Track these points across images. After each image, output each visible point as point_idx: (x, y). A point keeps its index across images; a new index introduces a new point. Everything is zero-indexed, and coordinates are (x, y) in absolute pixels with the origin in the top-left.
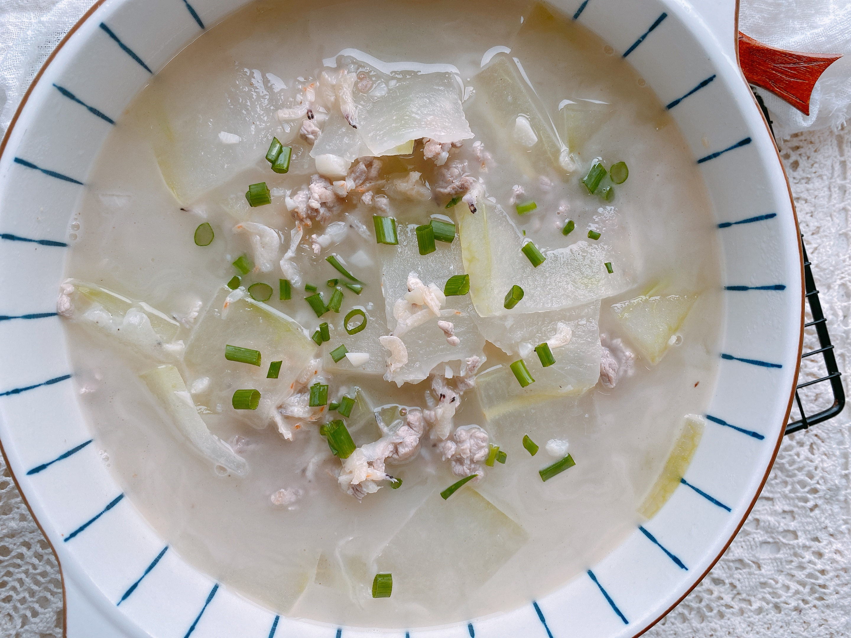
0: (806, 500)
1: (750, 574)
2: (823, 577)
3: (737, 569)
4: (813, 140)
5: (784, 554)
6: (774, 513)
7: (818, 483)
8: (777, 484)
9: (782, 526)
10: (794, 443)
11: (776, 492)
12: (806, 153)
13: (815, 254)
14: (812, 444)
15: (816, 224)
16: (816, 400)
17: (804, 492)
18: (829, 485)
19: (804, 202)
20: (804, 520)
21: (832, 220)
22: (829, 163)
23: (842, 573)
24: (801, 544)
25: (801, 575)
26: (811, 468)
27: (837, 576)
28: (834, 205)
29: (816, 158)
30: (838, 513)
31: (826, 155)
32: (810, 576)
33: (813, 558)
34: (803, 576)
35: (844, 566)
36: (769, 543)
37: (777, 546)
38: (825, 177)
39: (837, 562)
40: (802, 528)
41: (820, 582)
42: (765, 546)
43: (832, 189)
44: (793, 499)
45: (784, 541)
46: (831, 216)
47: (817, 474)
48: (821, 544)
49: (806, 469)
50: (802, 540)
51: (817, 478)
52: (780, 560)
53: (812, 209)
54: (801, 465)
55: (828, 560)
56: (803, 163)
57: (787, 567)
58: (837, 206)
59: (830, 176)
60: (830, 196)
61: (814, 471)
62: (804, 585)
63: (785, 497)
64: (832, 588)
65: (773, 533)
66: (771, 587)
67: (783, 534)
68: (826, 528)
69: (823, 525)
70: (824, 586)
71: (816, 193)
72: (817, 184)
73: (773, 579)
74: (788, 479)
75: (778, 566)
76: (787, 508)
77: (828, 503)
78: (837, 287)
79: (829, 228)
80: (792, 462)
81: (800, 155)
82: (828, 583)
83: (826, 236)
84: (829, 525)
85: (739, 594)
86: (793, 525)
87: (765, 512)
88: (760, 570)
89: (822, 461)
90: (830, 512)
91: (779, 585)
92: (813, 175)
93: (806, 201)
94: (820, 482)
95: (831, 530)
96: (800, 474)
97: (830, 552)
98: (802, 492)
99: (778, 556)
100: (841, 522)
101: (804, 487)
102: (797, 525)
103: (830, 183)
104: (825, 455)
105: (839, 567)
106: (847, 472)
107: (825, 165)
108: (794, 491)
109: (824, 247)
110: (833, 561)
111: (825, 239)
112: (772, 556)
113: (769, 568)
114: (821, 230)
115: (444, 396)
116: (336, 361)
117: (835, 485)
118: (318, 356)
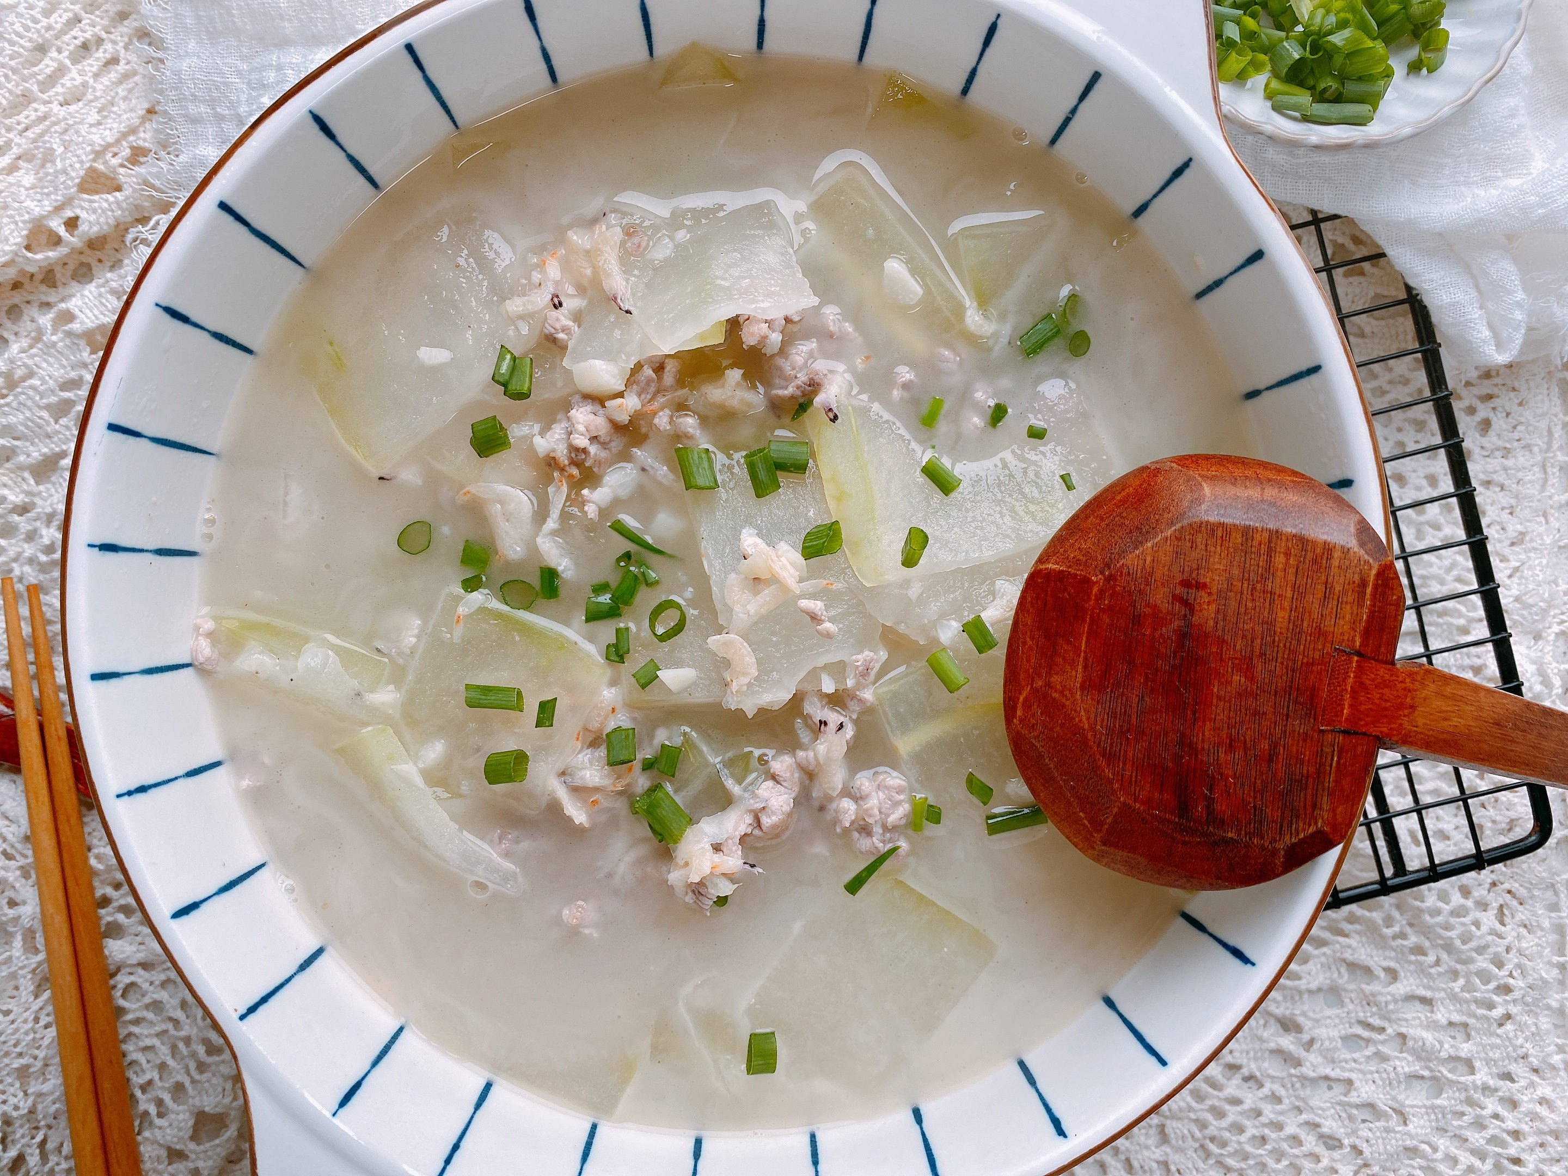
0: (1491, 1006)
1: (1387, 1130)
2: (1516, 1144)
3: (1364, 1121)
4: (1516, 385)
5: (1449, 1099)
6: (1433, 1026)
7: (1511, 975)
8: (1440, 974)
9: (1447, 1049)
10: (1469, 903)
11: (1439, 989)
12: (1503, 407)
13: (1515, 580)
14: (1501, 906)
15: (1519, 527)
16: (1510, 830)
17: (1488, 991)
18: (1530, 979)
19: (1498, 489)
20: (1485, 1040)
21: (1547, 522)
22: (1543, 425)
23: (1550, 1139)
24: (1479, 1083)
25: (1477, 1138)
26: (1499, 949)
27: (1542, 1145)
28: (1550, 497)
29: (1521, 415)
30: (1548, 1032)
31: (1539, 411)
32: (1493, 1140)
33: (1499, 1110)
34: (1482, 1142)
35: (1554, 1127)
36: (1423, 1077)
37: (1438, 1084)
38: (1536, 449)
39: (1542, 1119)
40: (1483, 1055)
41: (1512, 1152)
42: (1417, 1084)
43: (1549, 470)
44: (1467, 1002)
45: (1449, 1075)
46: (1545, 515)
47: (1510, 960)
48: (1516, 1085)
49: (1491, 950)
50: (1482, 1076)
51: (1509, 966)
52: (1443, 1108)
53: (1513, 502)
54: (1482, 942)
55: (1526, 1115)
56: (1499, 422)
57: (1455, 1123)
58: (1556, 498)
59: (1545, 446)
60: (1546, 480)
61: (1504, 954)
62: (1482, 1156)
63: (1454, 997)
64: (1531, 1166)
65: (1430, 1061)
66: (1424, 1156)
67: (1450, 1066)
68: (1525, 1057)
69: (1521, 1052)
70: (1517, 1161)
71: (1520, 475)
72: (1522, 460)
73: (1429, 1144)
74: (1458, 967)
75: (1437, 1120)
76: (1456, 1018)
77: (1529, 1012)
78: (1552, 637)
79: (1540, 535)
80: (1466, 938)
81: (1494, 409)
82: (1524, 1156)
83: (1535, 549)
84: (1531, 1051)
85: (1366, 1165)
86: (1466, 1049)
87: (1417, 1022)
88: (1405, 1124)
89: (1519, 937)
90: (1533, 1029)
91: (1439, 1155)
92: (1516, 444)
93: (1502, 488)
94: (1515, 974)
95: (1535, 1062)
96: (1480, 958)
97: (1531, 1100)
98: (1484, 991)
99: (1438, 1102)
100: (1553, 1048)
101: (1486, 982)
102: (1474, 1049)
103: (1545, 459)
104: (1525, 926)
105: (1546, 1128)
106: (1562, 959)
107: (1536, 428)
108: (1469, 987)
109: (1531, 568)
110: (1535, 1117)
111: (1532, 555)
112: (1428, 1103)
113: (1422, 1122)
114: (1527, 538)
115: (826, 724)
116: (643, 687)
117: (1542, 978)
118: (614, 683)
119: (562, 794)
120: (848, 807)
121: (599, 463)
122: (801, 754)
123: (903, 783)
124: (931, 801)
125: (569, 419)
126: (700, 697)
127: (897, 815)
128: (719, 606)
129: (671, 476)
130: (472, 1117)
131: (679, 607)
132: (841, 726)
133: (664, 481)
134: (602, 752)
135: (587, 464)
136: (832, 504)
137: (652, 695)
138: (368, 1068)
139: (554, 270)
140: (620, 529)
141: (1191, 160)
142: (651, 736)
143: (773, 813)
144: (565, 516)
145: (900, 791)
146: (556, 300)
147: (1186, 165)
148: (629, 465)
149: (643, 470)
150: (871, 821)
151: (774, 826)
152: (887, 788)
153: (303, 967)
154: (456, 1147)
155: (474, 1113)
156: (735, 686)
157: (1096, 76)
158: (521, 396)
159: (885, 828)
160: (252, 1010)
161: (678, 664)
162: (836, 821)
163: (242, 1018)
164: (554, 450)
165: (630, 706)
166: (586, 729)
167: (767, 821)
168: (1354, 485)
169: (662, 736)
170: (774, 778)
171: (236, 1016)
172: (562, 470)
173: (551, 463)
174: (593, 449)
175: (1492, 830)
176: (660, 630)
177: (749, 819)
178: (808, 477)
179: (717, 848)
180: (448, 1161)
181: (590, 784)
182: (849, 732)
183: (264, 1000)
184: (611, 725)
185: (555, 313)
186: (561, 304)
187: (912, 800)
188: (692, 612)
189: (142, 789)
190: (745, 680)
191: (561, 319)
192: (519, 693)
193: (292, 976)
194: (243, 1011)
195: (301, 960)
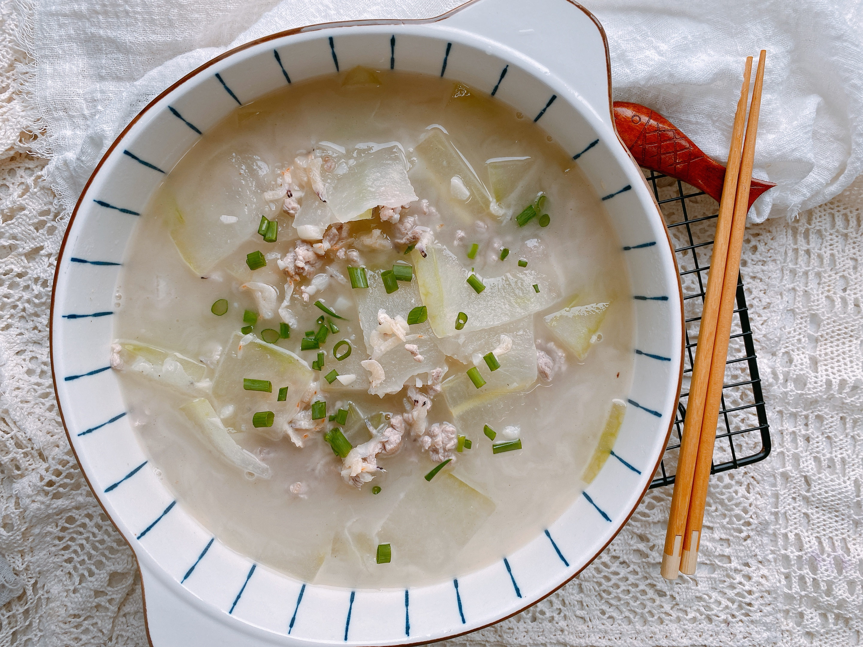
0: (741, 531)
1: (688, 588)
2: (749, 597)
3: (677, 584)
4: (771, 229)
5: (718, 574)
6: (712, 540)
7: (751, 517)
8: (717, 516)
9: (718, 552)
10: (733, 482)
11: (716, 523)
12: (764, 240)
13: (764, 326)
14: (749, 484)
15: (768, 300)
16: (755, 448)
17: (739, 524)
18: (760, 520)
19: (759, 281)
20: (737, 547)
21: (782, 298)
22: (783, 250)
23: (766, 594)
24: (733, 567)
25: (731, 593)
26: (746, 505)
27: (762, 597)
28: (784, 286)
29: (772, 245)
30: (767, 544)
31: (781, 243)
32: (738, 594)
33: (742, 580)
34: (733, 595)
35: (768, 589)
36: (706, 564)
37: (713, 567)
38: (778, 262)
39: (762, 585)
40: (735, 554)
41: (747, 600)
42: (703, 567)
43: (785, 272)
44: (729, 529)
45: (719, 563)
46: (781, 294)
47: (751, 510)
48: (751, 569)
49: (743, 505)
50: (735, 564)
51: (751, 513)
52: (715, 579)
53: (766, 287)
54: (738, 501)
55: (755, 583)
56: (761, 248)
57: (721, 586)
58: (787, 286)
59: (783, 261)
60: (783, 277)
61: (748, 507)
62: (733, 602)
63: (723, 527)
64: (756, 607)
65: (710, 556)
66: (704, 600)
67: (720, 558)
68: (756, 555)
69: (753, 553)
70: (750, 604)
71: (770, 274)
72: (771, 267)
73: (708, 595)
74: (726, 512)
75: (712, 584)
76: (724, 536)
77: (759, 535)
78: (781, 355)
79: (777, 305)
80: (730, 499)
81: (759, 241)
82: (753, 602)
83: (775, 311)
84: (758, 553)
85: (677, 604)
86: (727, 551)
87: (705, 538)
88: (697, 586)
89: (756, 499)
90: (760, 543)
91: (712, 600)
92: (769, 259)
93: (761, 280)
94: (753, 517)
95: (760, 558)
96: (737, 509)
97: (757, 576)
98: (738, 524)
99: (713, 575)
100: (769, 552)
101: (739, 520)
102: (732, 551)
103: (783, 267)
104: (759, 494)
105: (764, 589)
106: (776, 510)
107: (779, 251)
108: (730, 522)
109: (772, 321)
110: (759, 584)
111: (773, 314)
112: (708, 576)
113: (705, 585)
114: (772, 306)
115: (417, 402)
116: (330, 383)
117: (766, 520)
118: (316, 380)
119: (290, 432)
120: (428, 440)
121: (310, 273)
122: (406, 415)
123: (454, 429)
124: (467, 438)
125: (295, 252)
126: (357, 387)
127: (451, 445)
128: (367, 346)
129: (345, 280)
130: (246, 582)
131: (347, 343)
132: (424, 403)
133: (342, 282)
134: (310, 412)
135: (304, 275)
136: (423, 297)
137: (334, 386)
138: (197, 561)
139: (288, 178)
140: (319, 305)
141: (598, 140)
142: (334, 405)
143: (392, 443)
144: (292, 299)
145: (452, 433)
146: (289, 193)
147: (596, 142)
148: (325, 275)
149: (331, 276)
150: (438, 447)
151: (391, 450)
152: (447, 432)
153: (166, 512)
154: (239, 597)
155: (248, 580)
156: (374, 384)
157: (554, 97)
158: (271, 241)
159: (445, 450)
160: (143, 534)
161: (347, 372)
162: (422, 446)
163: (139, 538)
164: (287, 267)
165: (324, 391)
166: (302, 402)
167: (388, 447)
168: (668, 299)
169: (339, 405)
170: (392, 426)
171: (136, 537)
172: (291, 277)
173: (285, 273)
174: (307, 268)
175: (746, 447)
176: (338, 356)
177: (380, 446)
178: (412, 283)
179: (365, 460)
180: (235, 604)
181: (304, 428)
182: (429, 405)
183: (148, 529)
184: (314, 400)
185: (288, 200)
186: (291, 195)
187: (458, 438)
188: (353, 346)
189: (90, 431)
190: (379, 382)
191: (291, 203)
192: (270, 384)
193: (161, 517)
194: (139, 535)
195: (165, 509)
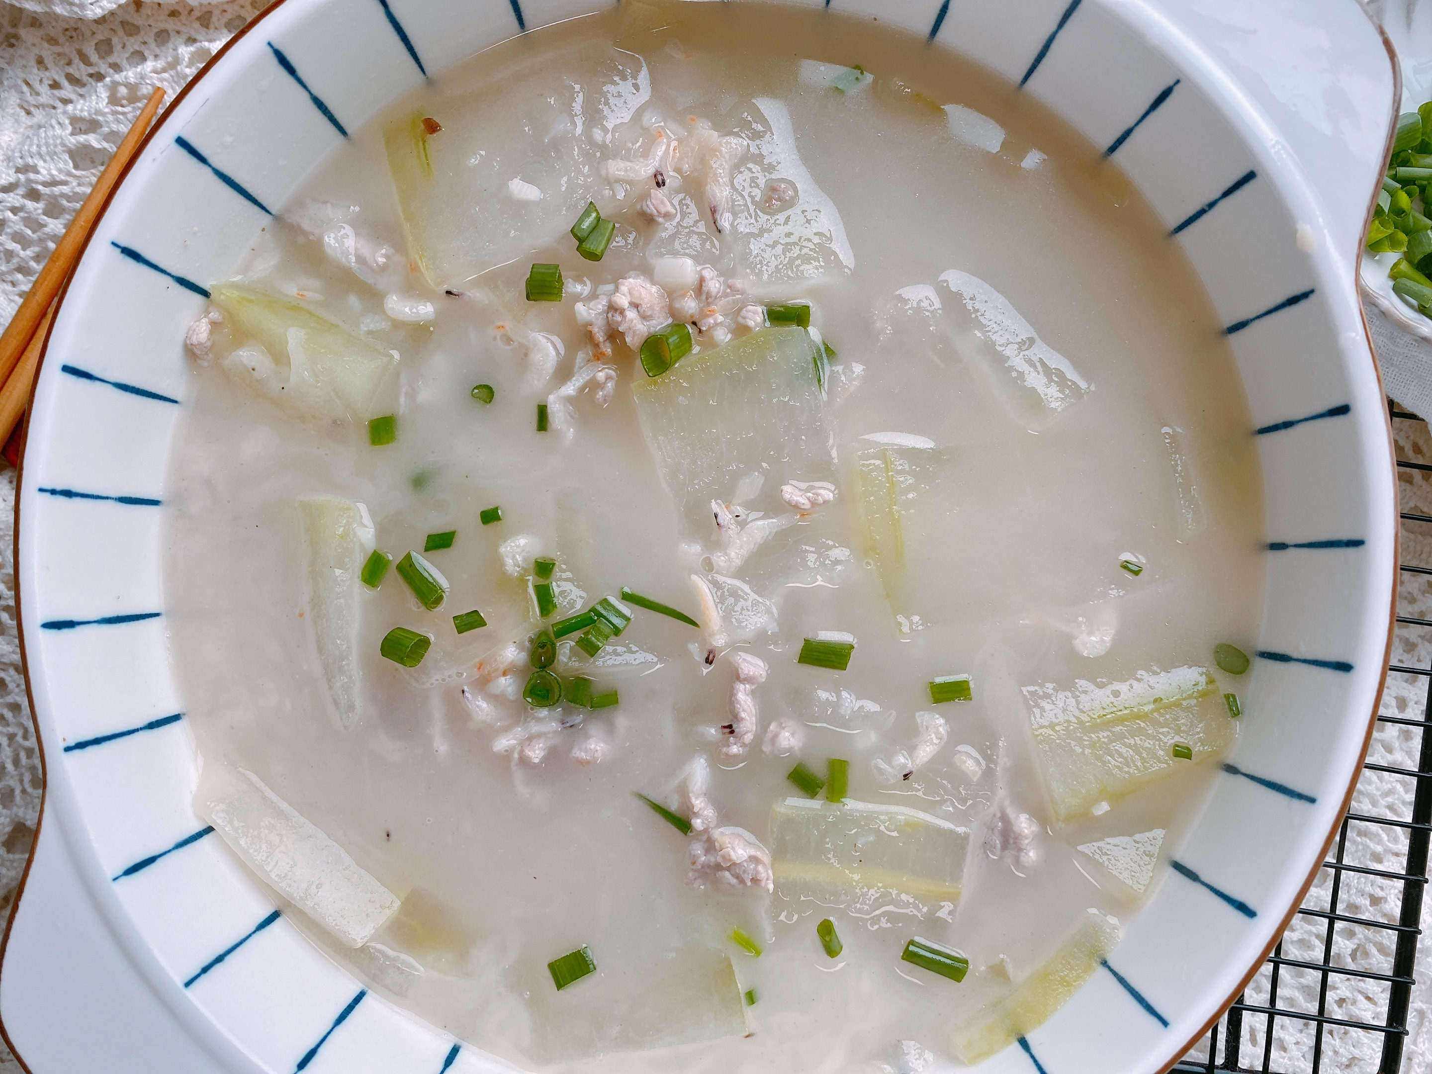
130: (250, 936)
138: (170, 847)
141: (1312, 291)
147: (1305, 295)
153: (152, 726)
154: (220, 959)
155: (254, 932)
157: (1250, 176)
158: (593, 255)
160: (81, 745)
163: (68, 749)
164: (592, 323)
168: (1352, 672)
171: (63, 745)
173: (586, 334)
180: (205, 970)
183: (97, 741)
185: (656, 190)
189: (68, 494)
193: (137, 730)
194: (72, 743)
195: (154, 718)
